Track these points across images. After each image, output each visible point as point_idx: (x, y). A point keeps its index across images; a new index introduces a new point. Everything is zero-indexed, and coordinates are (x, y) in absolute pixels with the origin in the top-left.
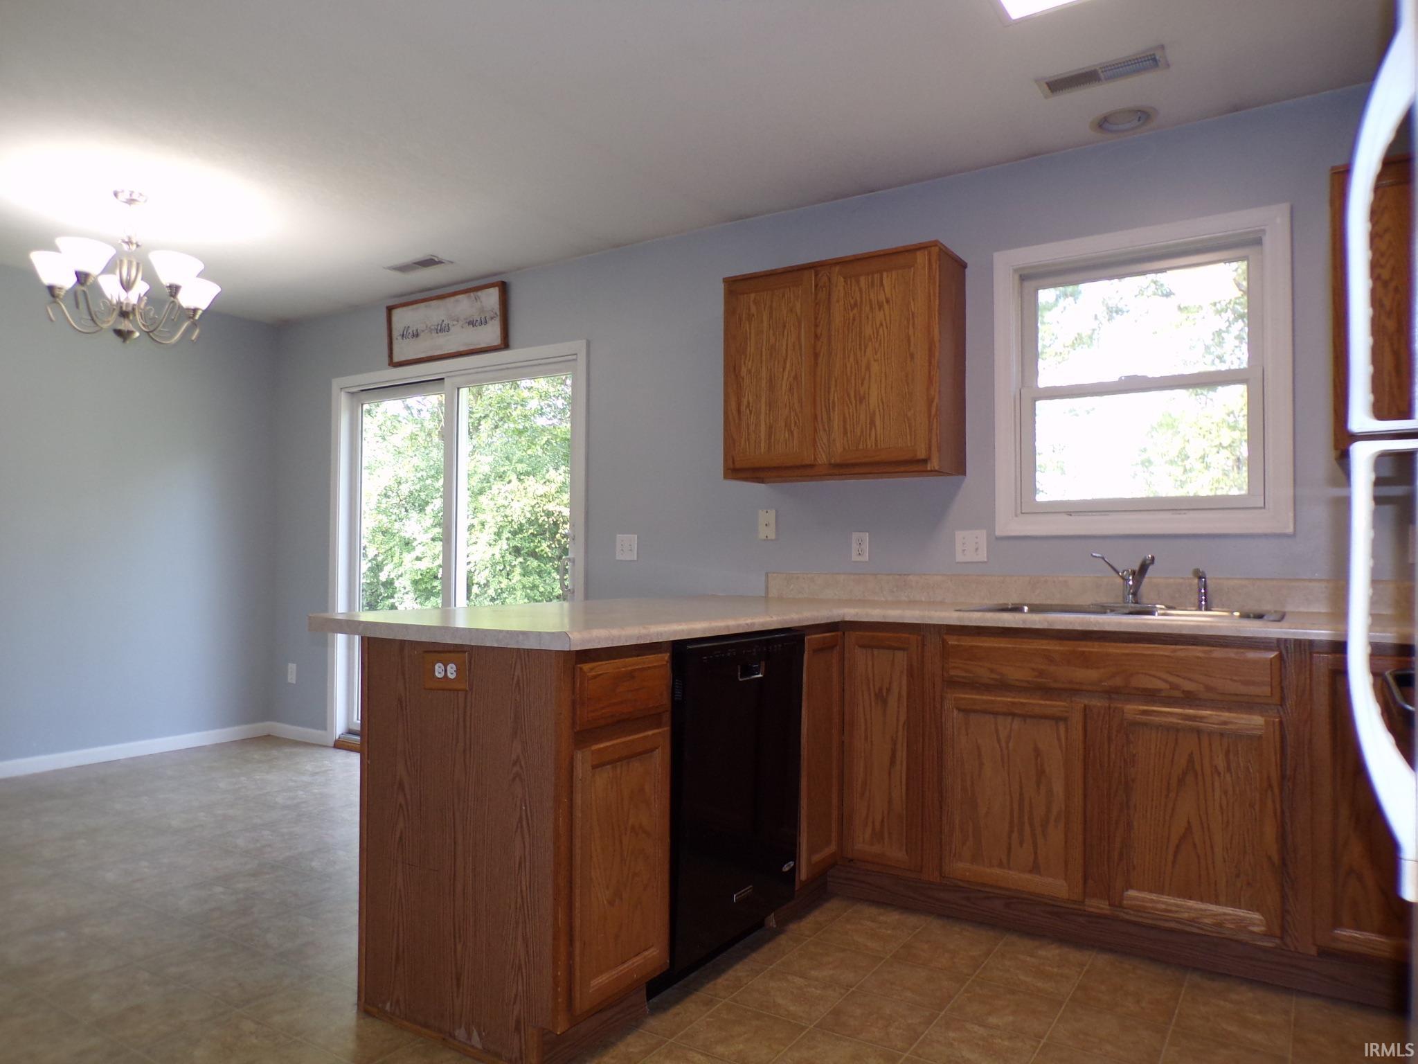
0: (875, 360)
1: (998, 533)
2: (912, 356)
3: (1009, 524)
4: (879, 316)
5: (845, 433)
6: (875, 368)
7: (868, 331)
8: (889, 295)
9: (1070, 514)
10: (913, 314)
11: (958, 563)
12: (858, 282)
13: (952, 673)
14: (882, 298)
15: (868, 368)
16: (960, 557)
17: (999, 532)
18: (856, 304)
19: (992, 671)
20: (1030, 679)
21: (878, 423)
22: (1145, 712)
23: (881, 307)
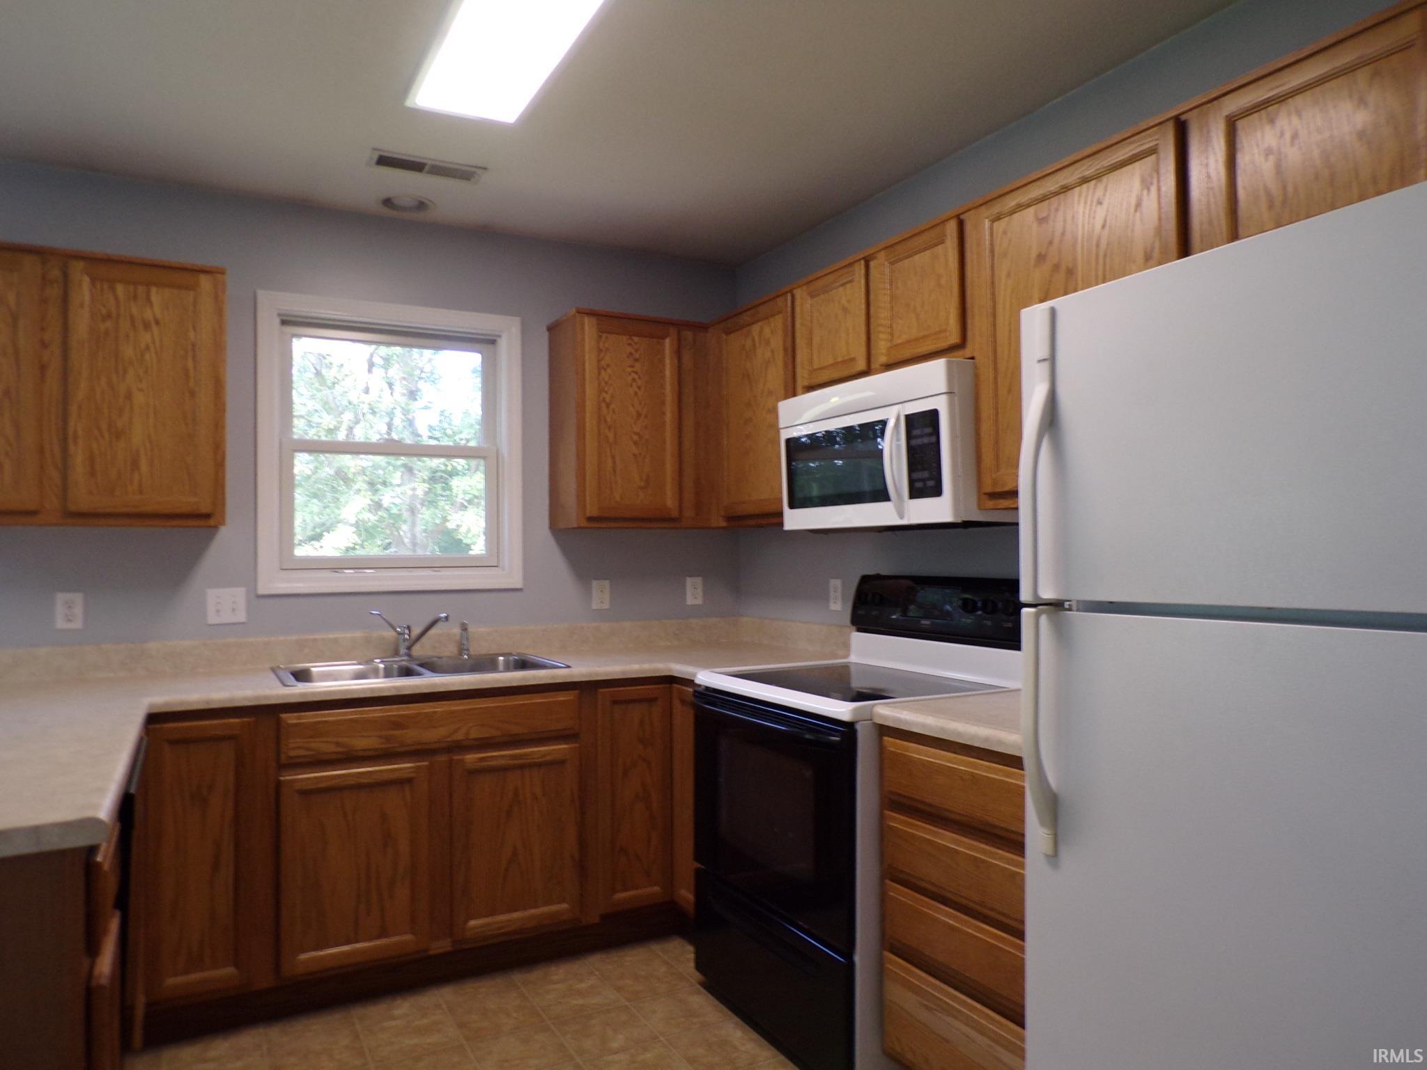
0: (141, 390)
1: (261, 591)
2: (192, 394)
3: (273, 582)
4: (146, 338)
5: (92, 473)
6: (139, 398)
7: (128, 352)
8: (159, 315)
9: (335, 570)
10: (193, 345)
11: (210, 625)
12: (113, 289)
13: (293, 753)
14: (148, 315)
15: (129, 396)
16: (212, 619)
17: (263, 589)
18: (109, 316)
19: (338, 744)
20: (377, 746)
21: (144, 466)
22: (482, 759)
23: (147, 326)
